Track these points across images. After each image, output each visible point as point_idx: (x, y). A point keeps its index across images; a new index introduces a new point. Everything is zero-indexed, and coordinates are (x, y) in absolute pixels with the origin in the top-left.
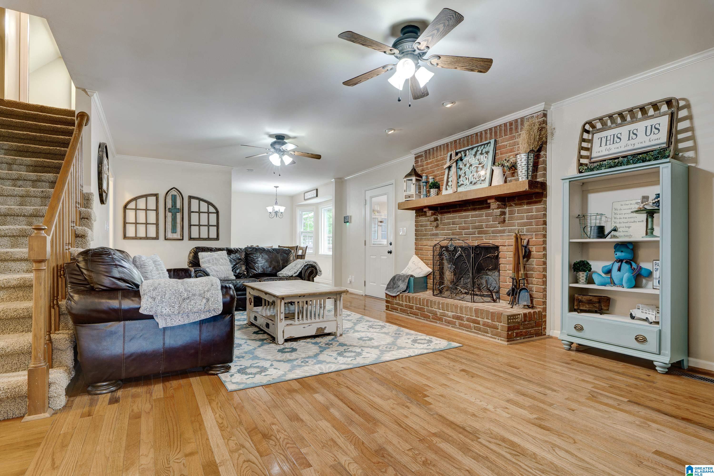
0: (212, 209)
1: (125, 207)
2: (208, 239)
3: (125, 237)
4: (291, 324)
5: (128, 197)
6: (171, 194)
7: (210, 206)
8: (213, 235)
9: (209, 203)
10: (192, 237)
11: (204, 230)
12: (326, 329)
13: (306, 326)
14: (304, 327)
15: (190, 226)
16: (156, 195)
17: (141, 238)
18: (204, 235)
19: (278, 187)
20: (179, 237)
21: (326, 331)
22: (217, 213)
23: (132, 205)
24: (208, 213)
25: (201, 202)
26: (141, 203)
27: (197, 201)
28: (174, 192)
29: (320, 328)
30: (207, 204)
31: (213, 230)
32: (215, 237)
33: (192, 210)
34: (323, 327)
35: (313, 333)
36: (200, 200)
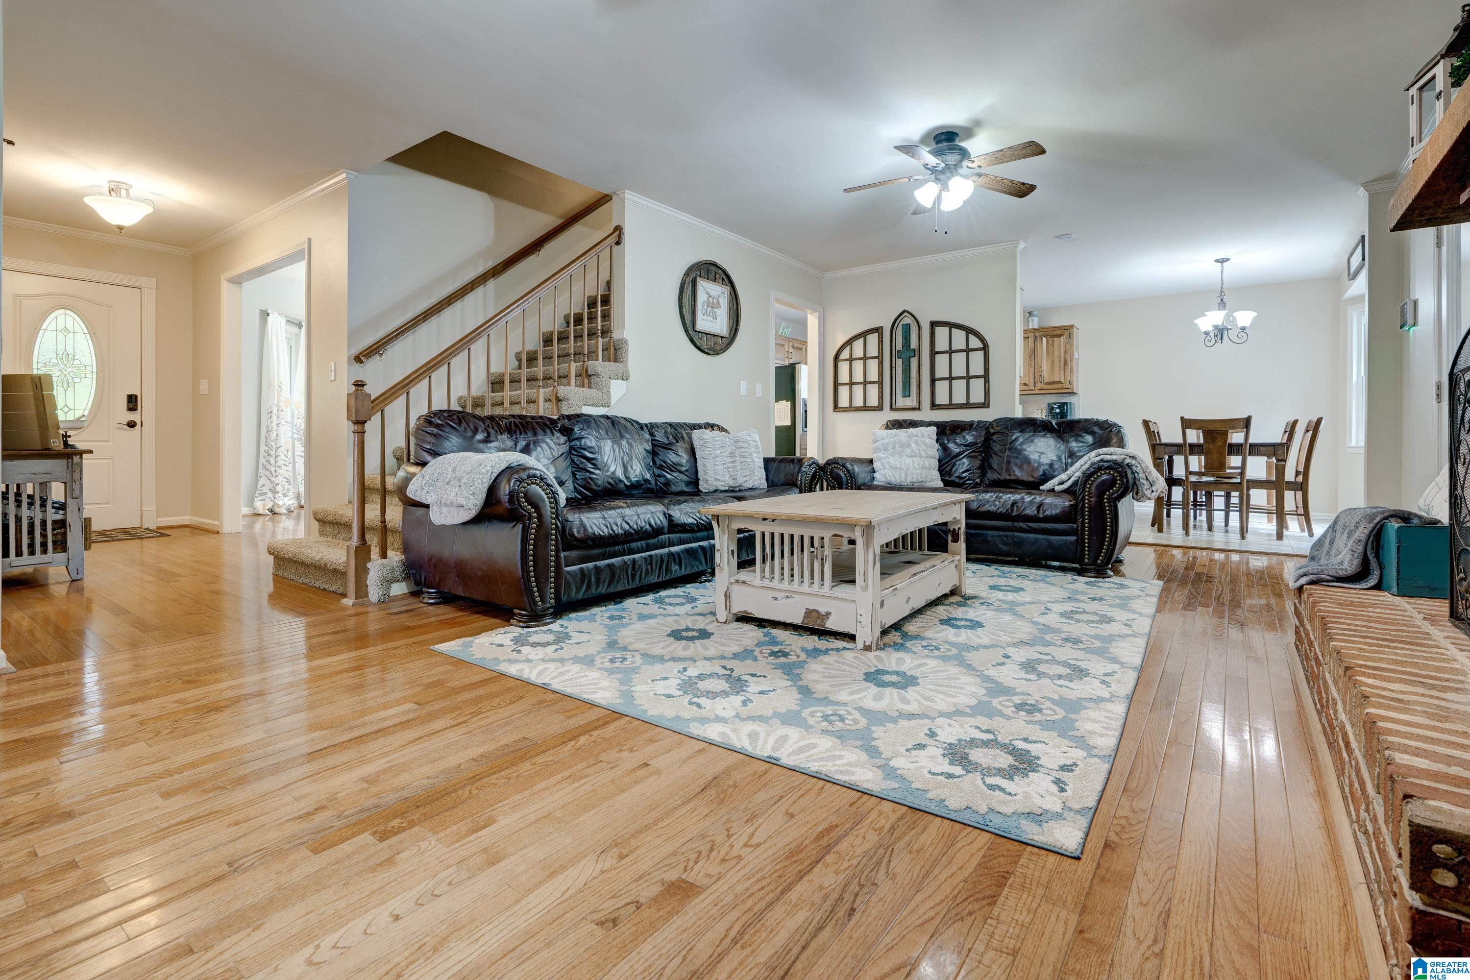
0: (975, 343)
1: (836, 358)
2: (968, 405)
3: (836, 407)
4: (744, 582)
5: (841, 340)
6: (900, 326)
7: (971, 337)
8: (977, 396)
9: (969, 331)
10: (937, 402)
11: (959, 386)
12: (831, 618)
13: (779, 595)
14: (775, 598)
15: (933, 381)
16: (878, 330)
17: (857, 409)
18: (959, 398)
19: (1227, 260)
20: (915, 404)
21: (831, 624)
22: (985, 348)
23: (845, 354)
24: (968, 351)
25: (954, 330)
26: (858, 348)
27: (947, 329)
28: (908, 320)
29: (814, 610)
30: (964, 333)
31: (977, 386)
32: (981, 400)
33: (937, 350)
34: (823, 610)
35: (798, 620)
36: (951, 325)
